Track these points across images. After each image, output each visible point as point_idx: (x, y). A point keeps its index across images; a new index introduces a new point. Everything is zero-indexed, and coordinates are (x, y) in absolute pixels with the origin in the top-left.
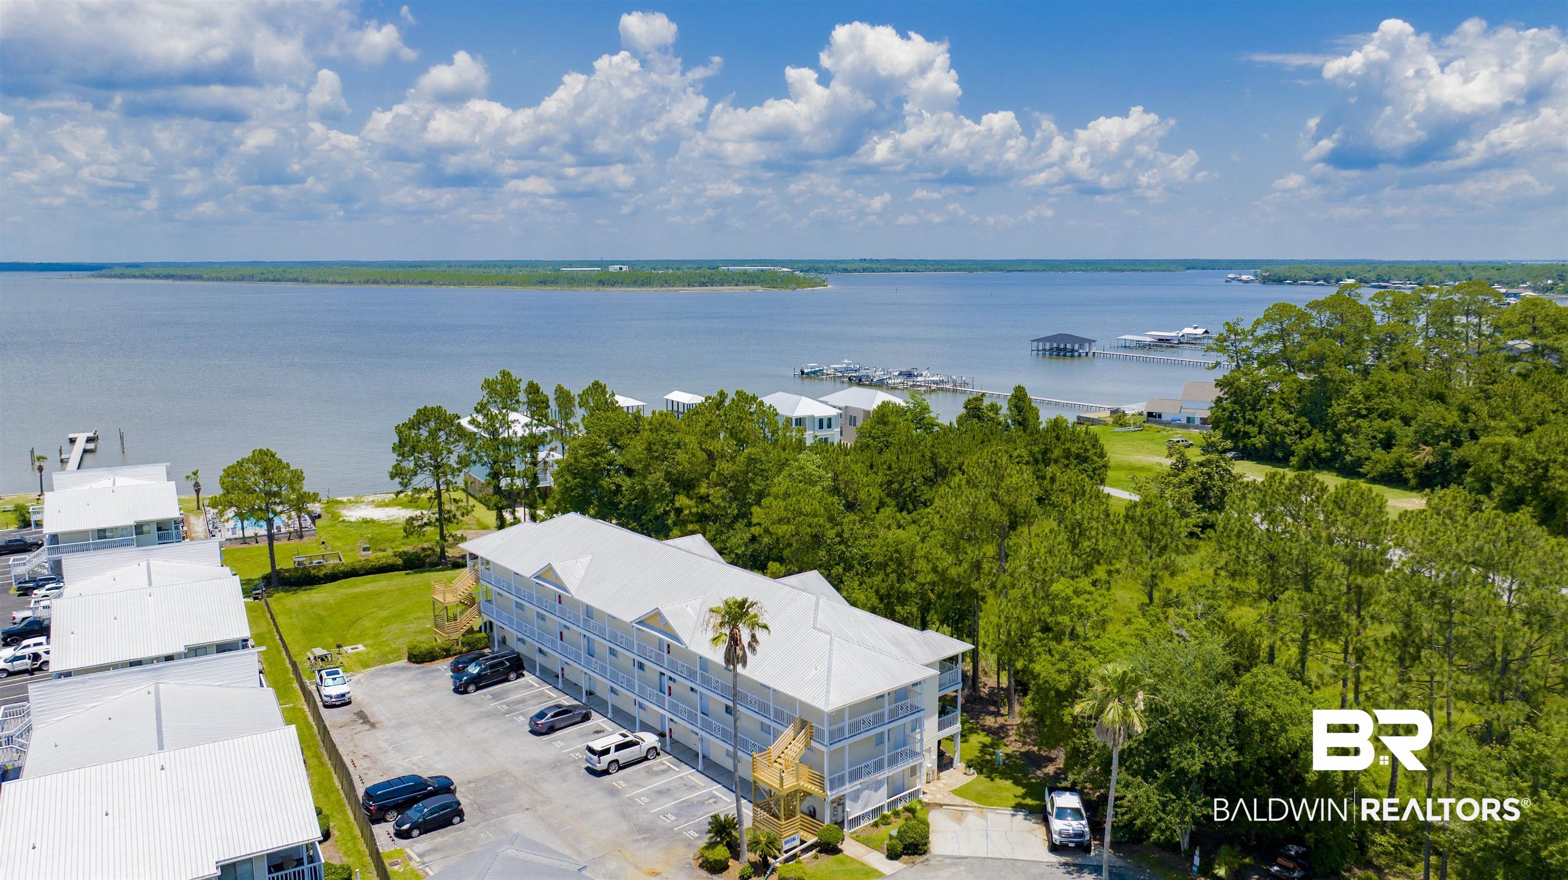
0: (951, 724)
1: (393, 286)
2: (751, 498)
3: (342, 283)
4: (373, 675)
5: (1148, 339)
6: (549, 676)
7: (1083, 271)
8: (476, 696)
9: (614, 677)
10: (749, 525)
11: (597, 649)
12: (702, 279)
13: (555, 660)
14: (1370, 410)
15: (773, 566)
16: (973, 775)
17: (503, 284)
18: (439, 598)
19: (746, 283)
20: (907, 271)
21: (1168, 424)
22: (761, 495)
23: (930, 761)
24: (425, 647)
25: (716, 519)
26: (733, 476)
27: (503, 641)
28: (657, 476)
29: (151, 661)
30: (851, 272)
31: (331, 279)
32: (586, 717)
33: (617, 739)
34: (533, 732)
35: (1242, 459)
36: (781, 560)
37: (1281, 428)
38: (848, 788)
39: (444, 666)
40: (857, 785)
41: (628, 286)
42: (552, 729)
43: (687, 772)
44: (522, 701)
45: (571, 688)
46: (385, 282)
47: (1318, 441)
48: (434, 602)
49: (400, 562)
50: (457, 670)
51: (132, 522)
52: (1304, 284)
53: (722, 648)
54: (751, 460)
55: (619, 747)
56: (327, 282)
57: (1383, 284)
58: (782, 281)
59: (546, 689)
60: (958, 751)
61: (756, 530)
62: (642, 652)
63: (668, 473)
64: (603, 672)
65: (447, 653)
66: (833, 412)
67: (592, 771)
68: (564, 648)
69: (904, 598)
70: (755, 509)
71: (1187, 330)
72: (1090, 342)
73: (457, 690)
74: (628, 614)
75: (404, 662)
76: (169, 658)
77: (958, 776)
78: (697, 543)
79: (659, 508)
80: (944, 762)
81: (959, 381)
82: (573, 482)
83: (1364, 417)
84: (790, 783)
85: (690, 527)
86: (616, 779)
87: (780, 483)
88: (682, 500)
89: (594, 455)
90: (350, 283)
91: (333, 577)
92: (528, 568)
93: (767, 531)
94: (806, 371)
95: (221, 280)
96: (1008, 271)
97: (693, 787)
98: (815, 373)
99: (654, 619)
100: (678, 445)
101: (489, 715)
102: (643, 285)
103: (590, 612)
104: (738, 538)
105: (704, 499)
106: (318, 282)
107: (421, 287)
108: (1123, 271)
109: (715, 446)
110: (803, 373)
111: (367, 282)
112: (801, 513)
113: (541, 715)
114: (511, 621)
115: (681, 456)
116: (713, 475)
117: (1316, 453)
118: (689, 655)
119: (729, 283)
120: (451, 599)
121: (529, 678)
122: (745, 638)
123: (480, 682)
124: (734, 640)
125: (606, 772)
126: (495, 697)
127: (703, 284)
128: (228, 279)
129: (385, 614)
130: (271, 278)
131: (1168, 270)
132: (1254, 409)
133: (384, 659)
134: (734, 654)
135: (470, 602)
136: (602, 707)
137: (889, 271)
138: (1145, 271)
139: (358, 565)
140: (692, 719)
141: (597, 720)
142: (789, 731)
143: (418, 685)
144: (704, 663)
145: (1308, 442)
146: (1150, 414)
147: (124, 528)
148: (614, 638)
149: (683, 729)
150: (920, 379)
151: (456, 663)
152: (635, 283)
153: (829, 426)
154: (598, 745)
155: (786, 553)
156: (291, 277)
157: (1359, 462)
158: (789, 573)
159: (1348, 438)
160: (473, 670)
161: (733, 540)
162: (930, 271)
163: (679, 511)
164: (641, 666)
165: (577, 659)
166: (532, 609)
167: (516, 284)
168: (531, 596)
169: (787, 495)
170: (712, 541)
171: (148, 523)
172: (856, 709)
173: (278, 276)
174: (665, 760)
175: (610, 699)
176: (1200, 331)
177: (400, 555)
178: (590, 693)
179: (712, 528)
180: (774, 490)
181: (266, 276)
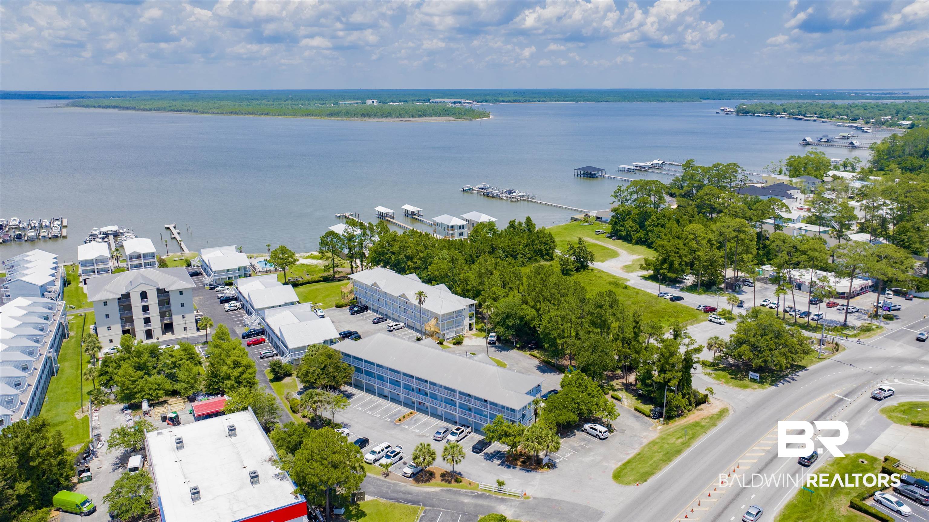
0: (472, 320)
1: (246, 116)
2: (428, 264)
3: (217, 114)
4: (328, 311)
5: (633, 167)
6: (375, 311)
7: (642, 101)
8: (357, 315)
9: (393, 310)
10: (428, 271)
11: (389, 304)
12: (420, 113)
13: (376, 306)
14: (658, 224)
15: (433, 282)
16: (478, 331)
17: (308, 115)
18: (344, 290)
19: (445, 115)
20: (539, 101)
21: (604, 222)
22: (430, 263)
23: (467, 328)
24: (340, 303)
25: (419, 268)
26: (423, 257)
27: (361, 302)
28: (402, 256)
29: (276, 307)
30: (506, 102)
31: (210, 111)
32: (386, 320)
33: (395, 323)
34: (374, 323)
35: (619, 239)
36: (435, 280)
37: (630, 229)
38: (446, 332)
39: (346, 309)
40: (448, 331)
41: (378, 117)
42: (378, 322)
43: (411, 331)
44: (369, 317)
45: (381, 313)
46: (242, 114)
47: (641, 234)
48: (342, 291)
49: (322, 279)
50: (350, 309)
51: (237, 267)
52: (759, 116)
53: (418, 300)
54: (428, 254)
55: (395, 325)
56: (208, 113)
57: (800, 117)
58: (465, 114)
59: (375, 314)
60: (474, 326)
61: (429, 273)
62: (400, 304)
63: (405, 255)
64: (390, 309)
65: (346, 305)
66: (464, 223)
67: (389, 331)
68: (379, 303)
69: (468, 291)
70: (429, 267)
71: (655, 161)
72: (602, 170)
73: (351, 314)
74: (397, 294)
75: (335, 308)
76: (280, 306)
77: (474, 332)
78: (414, 276)
79: (403, 265)
80: (471, 329)
81: (531, 196)
82: (376, 256)
83: (656, 226)
84: (432, 329)
85: (412, 271)
86: (395, 332)
87: (436, 260)
88: (409, 263)
89: (383, 248)
90: (222, 113)
91: (303, 284)
92: (369, 283)
93: (432, 273)
94: (465, 189)
95: (147, 110)
96: (598, 102)
97: (412, 334)
98: (469, 189)
99: (403, 296)
100: (408, 247)
101: (362, 320)
102: (387, 116)
103: (386, 293)
104: (425, 274)
105: (416, 263)
106: (203, 113)
107: (262, 116)
108: (665, 101)
109: (419, 248)
110: (463, 190)
111: (231, 113)
112: (441, 269)
113: (375, 319)
114: (364, 297)
115: (409, 251)
116: (418, 256)
117: (641, 239)
118: (411, 304)
119: (435, 115)
120: (347, 291)
121: (369, 311)
122: (423, 299)
123: (357, 312)
124: (420, 299)
125: (392, 331)
126: (362, 316)
127: (420, 116)
128: (150, 110)
129: (324, 295)
130: (176, 109)
131: (692, 101)
132: (623, 221)
133: (329, 307)
134: (420, 303)
135: (351, 292)
136: (390, 318)
137: (529, 101)
138: (678, 101)
139: (310, 280)
140: (412, 319)
141: (388, 321)
142: (433, 319)
143: (341, 313)
144: (415, 305)
145: (638, 235)
146: (598, 218)
147: (234, 269)
148: (393, 300)
149: (410, 322)
150: (514, 194)
151: (350, 307)
152: (383, 116)
153: (463, 228)
154: (390, 325)
155: (437, 279)
156: (187, 109)
157: (652, 243)
158: (438, 284)
159: (650, 234)
160: (356, 309)
161: (423, 275)
162: (553, 101)
163: (409, 266)
164: (400, 307)
165: (383, 306)
166: (369, 293)
167: (316, 115)
168: (370, 290)
169: (437, 264)
170: (418, 275)
171: (241, 267)
172: (448, 314)
173: (180, 108)
174: (406, 329)
175: (392, 316)
176: (661, 162)
177: (322, 277)
178: (386, 315)
179: (418, 271)
180: (434, 262)
181: (172, 108)
